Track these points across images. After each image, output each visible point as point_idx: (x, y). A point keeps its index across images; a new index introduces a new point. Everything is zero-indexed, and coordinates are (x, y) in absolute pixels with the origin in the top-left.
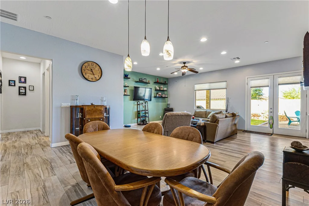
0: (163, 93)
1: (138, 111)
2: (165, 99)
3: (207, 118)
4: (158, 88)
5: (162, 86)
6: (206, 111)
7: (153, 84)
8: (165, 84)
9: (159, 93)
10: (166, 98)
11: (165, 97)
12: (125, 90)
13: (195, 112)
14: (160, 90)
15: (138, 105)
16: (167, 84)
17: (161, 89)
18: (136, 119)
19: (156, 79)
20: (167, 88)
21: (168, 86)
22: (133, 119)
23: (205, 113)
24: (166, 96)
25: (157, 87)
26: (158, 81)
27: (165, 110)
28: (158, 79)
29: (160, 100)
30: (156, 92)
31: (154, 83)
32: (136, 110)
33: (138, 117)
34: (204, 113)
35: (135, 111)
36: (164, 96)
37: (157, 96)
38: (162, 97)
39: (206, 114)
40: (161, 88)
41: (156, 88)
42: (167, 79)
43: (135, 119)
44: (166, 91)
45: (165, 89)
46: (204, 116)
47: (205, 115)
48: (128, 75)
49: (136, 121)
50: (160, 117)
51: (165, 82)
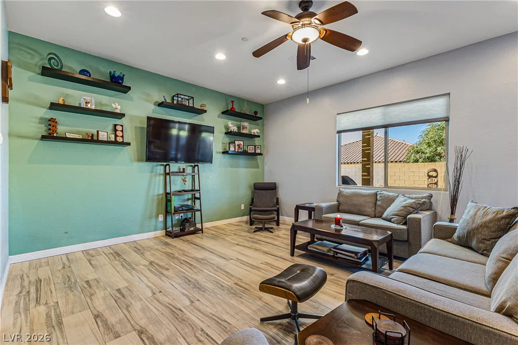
0: (248, 141)
1: (167, 194)
2: (256, 159)
3: (380, 217)
4: (234, 128)
5: (246, 124)
6: (376, 195)
7: (219, 117)
8: (254, 118)
9: (237, 143)
10: (259, 157)
11: (255, 154)
12: (115, 125)
13: (340, 194)
14: (239, 134)
15: (166, 174)
16: (261, 118)
17: (244, 131)
18: (161, 218)
19: (227, 104)
20: (262, 131)
21: (263, 125)
22: (150, 218)
23: (373, 200)
24: (258, 151)
25: (230, 125)
26: (233, 108)
27: (255, 189)
28: (233, 102)
29: (242, 160)
30: (227, 140)
31: (223, 113)
32: (161, 191)
33: (167, 213)
34: (368, 199)
35: (156, 193)
36: (251, 150)
37: (232, 149)
38: (245, 153)
39: (376, 204)
40: (244, 128)
41: (227, 127)
42: (262, 106)
43: (157, 216)
44: (259, 136)
45: (255, 131)
46: (370, 210)
47: (371, 205)
48: (122, 79)
49: (161, 225)
50: (243, 208)
51: (256, 113)
